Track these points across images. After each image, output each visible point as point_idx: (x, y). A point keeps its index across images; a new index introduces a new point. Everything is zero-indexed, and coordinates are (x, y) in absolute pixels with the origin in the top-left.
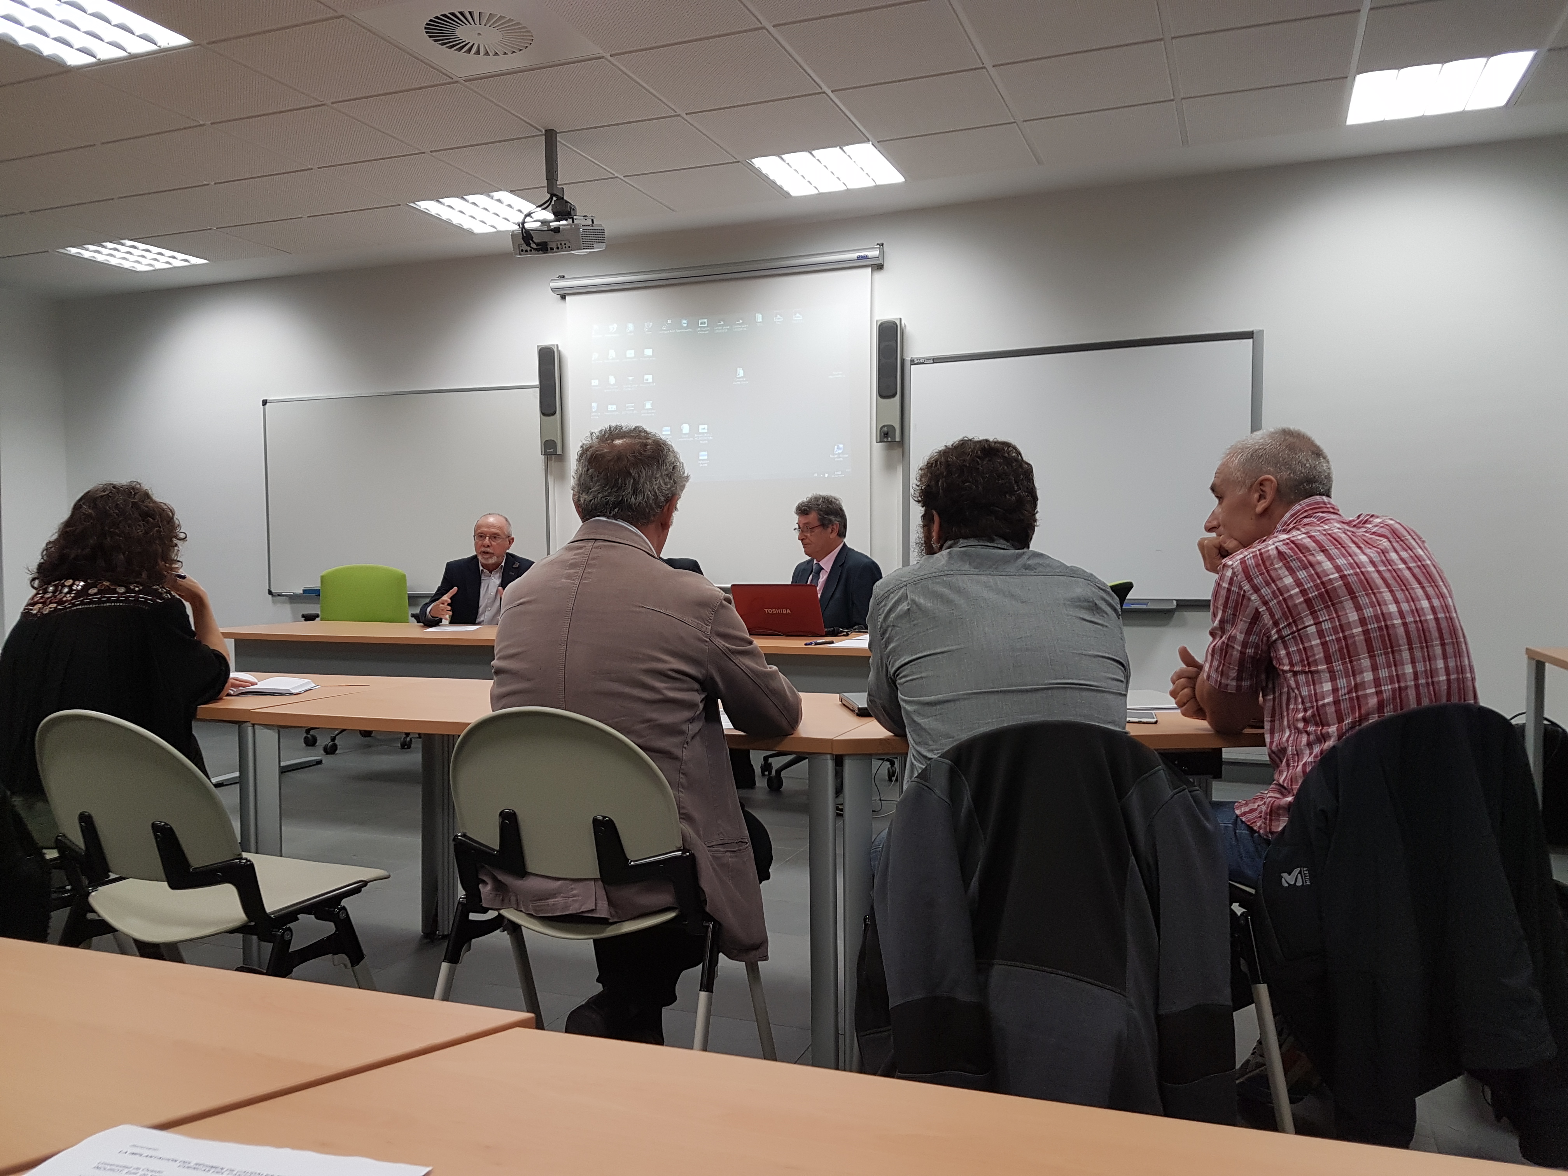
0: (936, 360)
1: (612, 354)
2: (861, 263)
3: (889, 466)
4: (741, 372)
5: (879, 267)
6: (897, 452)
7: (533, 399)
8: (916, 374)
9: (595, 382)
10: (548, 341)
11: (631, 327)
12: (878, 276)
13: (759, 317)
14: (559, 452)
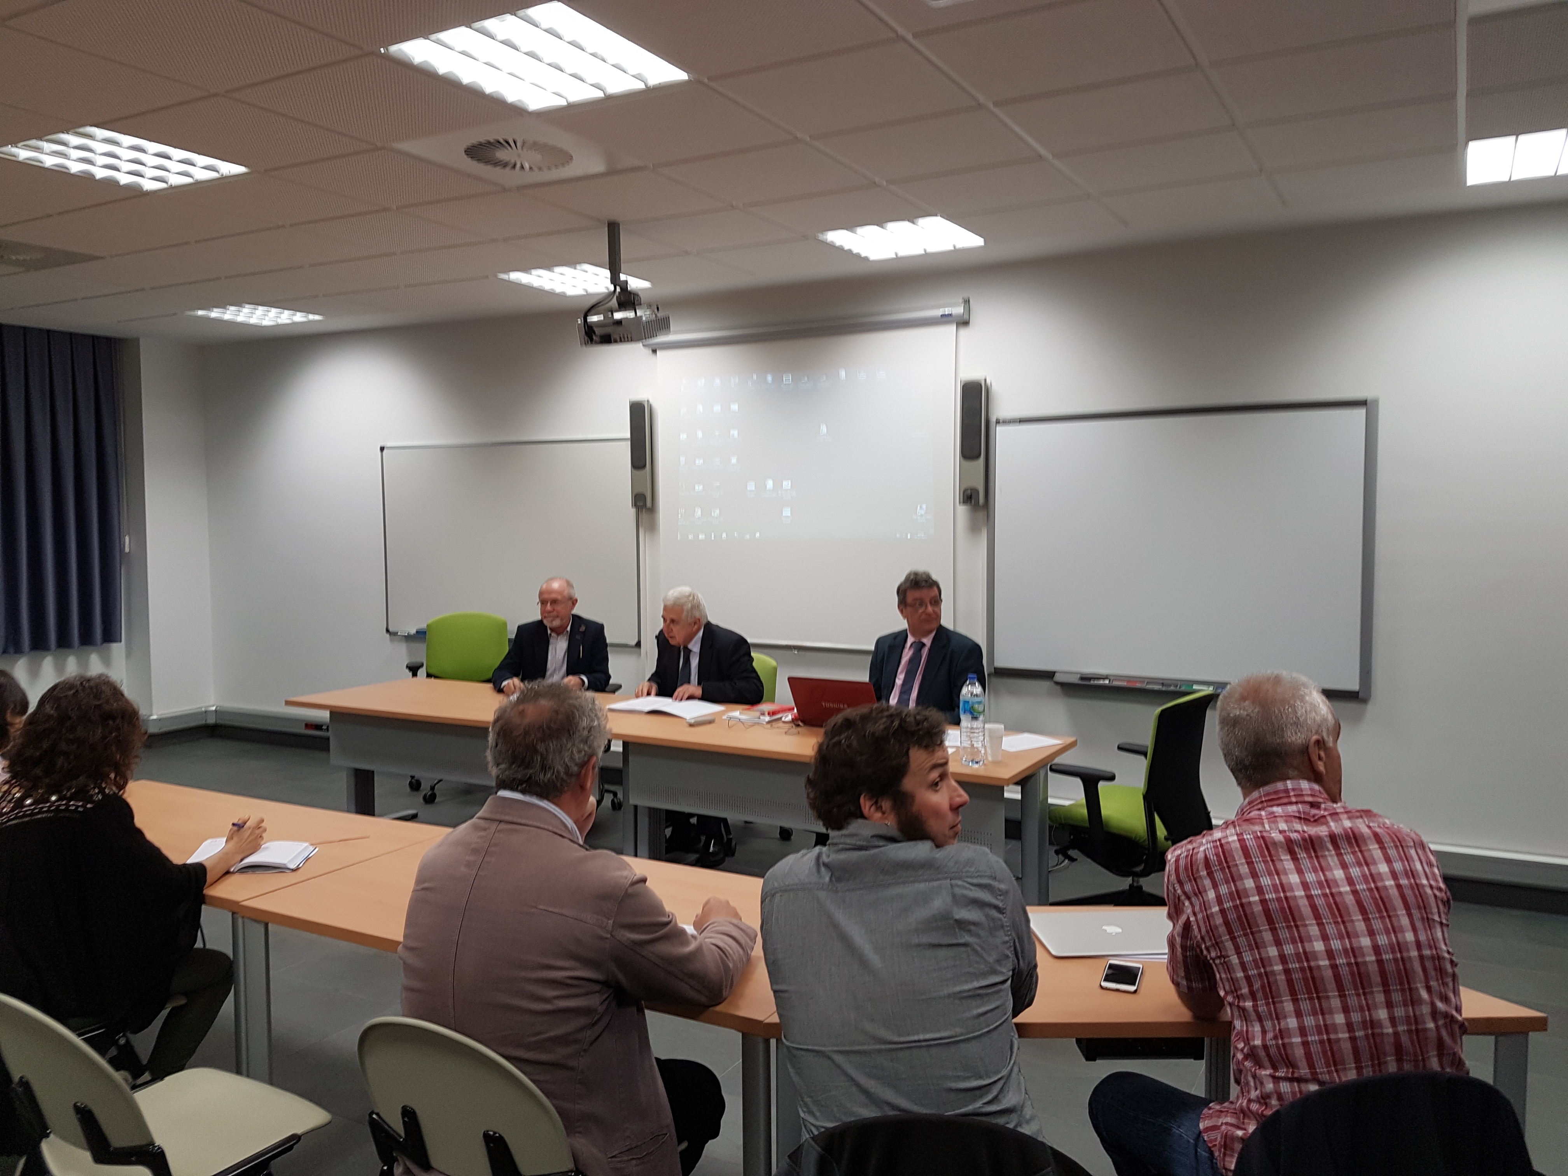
0: (1022, 421)
1: (700, 408)
2: (946, 319)
3: (973, 529)
4: (824, 429)
5: (963, 323)
6: (981, 515)
7: (625, 450)
8: (1003, 436)
9: (683, 436)
10: (640, 396)
11: (718, 381)
12: (963, 332)
13: (843, 374)
14: (649, 504)
